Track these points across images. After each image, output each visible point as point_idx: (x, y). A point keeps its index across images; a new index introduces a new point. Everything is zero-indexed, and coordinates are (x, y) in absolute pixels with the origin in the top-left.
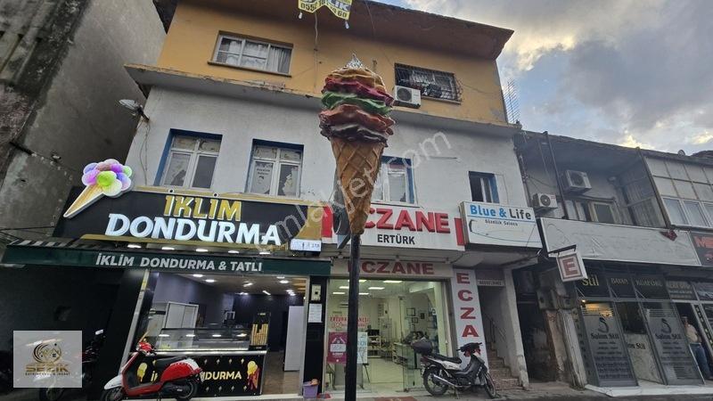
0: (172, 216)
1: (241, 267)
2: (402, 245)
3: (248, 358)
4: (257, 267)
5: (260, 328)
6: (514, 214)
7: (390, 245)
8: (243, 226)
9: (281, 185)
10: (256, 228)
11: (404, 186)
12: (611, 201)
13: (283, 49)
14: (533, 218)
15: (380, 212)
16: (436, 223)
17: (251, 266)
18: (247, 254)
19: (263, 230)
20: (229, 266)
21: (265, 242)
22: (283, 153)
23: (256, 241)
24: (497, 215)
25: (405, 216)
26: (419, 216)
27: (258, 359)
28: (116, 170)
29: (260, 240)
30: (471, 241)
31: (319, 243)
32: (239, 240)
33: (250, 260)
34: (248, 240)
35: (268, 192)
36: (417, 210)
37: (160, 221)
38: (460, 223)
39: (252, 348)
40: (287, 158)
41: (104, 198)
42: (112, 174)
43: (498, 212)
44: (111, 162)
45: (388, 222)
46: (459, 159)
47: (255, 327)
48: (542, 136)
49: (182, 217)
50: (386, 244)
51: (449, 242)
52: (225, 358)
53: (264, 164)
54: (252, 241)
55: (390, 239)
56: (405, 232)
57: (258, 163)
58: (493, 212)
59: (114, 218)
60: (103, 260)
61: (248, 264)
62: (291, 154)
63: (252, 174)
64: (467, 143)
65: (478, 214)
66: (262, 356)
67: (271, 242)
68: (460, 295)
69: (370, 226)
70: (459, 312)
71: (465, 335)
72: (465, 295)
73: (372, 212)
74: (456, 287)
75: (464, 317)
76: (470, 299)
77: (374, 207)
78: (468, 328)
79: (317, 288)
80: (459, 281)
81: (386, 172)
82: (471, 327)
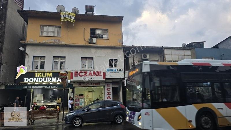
0: (37, 77)
1: (53, 87)
3: (57, 105)
4: (56, 87)
5: (59, 99)
6: (118, 70)
8: (53, 78)
9: (61, 67)
10: (56, 78)
11: (92, 64)
13: (58, 27)
14: (123, 71)
15: (84, 72)
16: (99, 74)
18: (55, 84)
20: (51, 87)
21: (58, 81)
22: (61, 59)
23: (56, 81)
24: (114, 71)
25: (90, 73)
26: (94, 73)
27: (59, 106)
28: (24, 68)
29: (57, 81)
30: (106, 78)
31: (70, 81)
32: (52, 81)
34: (54, 81)
35: (58, 69)
36: (94, 71)
37: (35, 78)
38: (104, 74)
39: (57, 103)
40: (62, 60)
41: (22, 74)
42: (23, 69)
43: (114, 70)
44: (22, 66)
45: (86, 75)
46: (107, 56)
47: (58, 99)
48: (132, 47)
49: (39, 77)
51: (101, 78)
52: (52, 106)
53: (56, 62)
54: (55, 81)
57: (55, 62)
58: (113, 70)
59: (25, 78)
60: (25, 87)
61: (55, 86)
62: (62, 59)
63: (53, 65)
64: (110, 51)
65: (109, 71)
66: (60, 105)
67: (59, 81)
68: (107, 89)
69: (82, 76)
70: (106, 93)
71: (107, 98)
72: (109, 89)
73: (82, 72)
74: (106, 88)
75: (108, 94)
76: (110, 90)
77: (83, 71)
78: (108, 97)
79: (71, 90)
80: (107, 86)
81: (87, 61)
82: (109, 97)
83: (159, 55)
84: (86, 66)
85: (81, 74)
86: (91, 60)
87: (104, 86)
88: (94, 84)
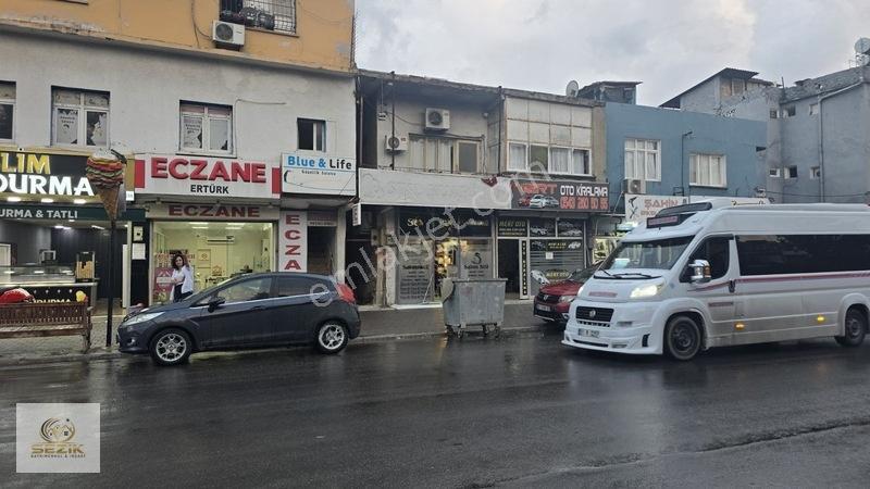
1: (57, 214)
2: (215, 194)
3: (76, 289)
4: (73, 214)
5: (84, 264)
6: (334, 164)
7: (204, 194)
8: (54, 179)
9: (89, 135)
10: (67, 180)
11: (226, 134)
12: (478, 139)
14: (353, 168)
15: (193, 163)
16: (253, 173)
17: (67, 214)
18: (63, 204)
19: (75, 183)
20: (45, 214)
21: (78, 193)
22: (88, 100)
23: (69, 193)
24: (316, 166)
25: (220, 167)
26: (236, 168)
27: (86, 290)
29: (73, 192)
30: (284, 190)
31: (132, 193)
32: (52, 192)
33: (64, 208)
34: (61, 193)
35: (75, 142)
36: (234, 161)
38: (277, 173)
39: (78, 281)
40: (92, 103)
43: (317, 162)
45: (202, 173)
46: (288, 104)
47: (79, 264)
48: (387, 77)
50: (199, 194)
51: (265, 191)
52: (53, 290)
53: (68, 111)
54: (65, 193)
55: (203, 189)
56: (219, 182)
57: (61, 111)
58: (312, 162)
61: (64, 212)
62: (97, 100)
63: (55, 123)
64: (301, 85)
65: (296, 165)
66: (90, 287)
67: (84, 194)
68: (288, 235)
69: (184, 177)
70: (283, 250)
71: (288, 267)
72: (293, 235)
73: (185, 163)
74: (284, 228)
75: (289, 253)
76: (297, 238)
77: (189, 159)
78: (291, 262)
79: (139, 230)
80: (288, 222)
81: (208, 120)
82: (294, 262)
83: (485, 118)
84: (200, 137)
85: (180, 170)
86: (220, 117)
87: (275, 223)
88: (235, 210)
